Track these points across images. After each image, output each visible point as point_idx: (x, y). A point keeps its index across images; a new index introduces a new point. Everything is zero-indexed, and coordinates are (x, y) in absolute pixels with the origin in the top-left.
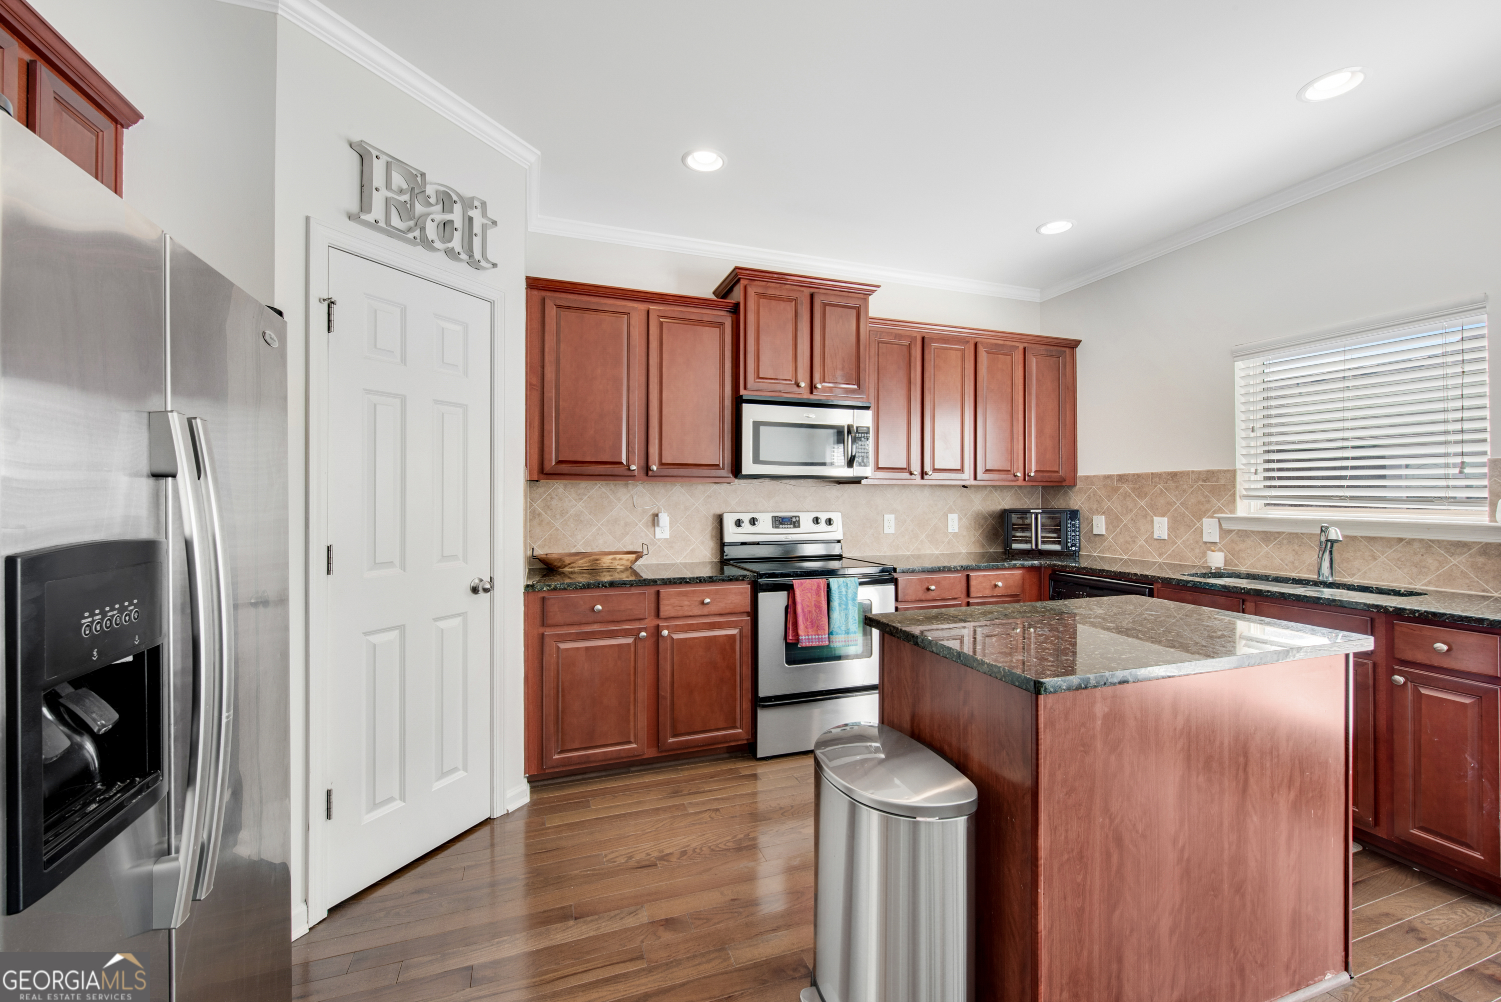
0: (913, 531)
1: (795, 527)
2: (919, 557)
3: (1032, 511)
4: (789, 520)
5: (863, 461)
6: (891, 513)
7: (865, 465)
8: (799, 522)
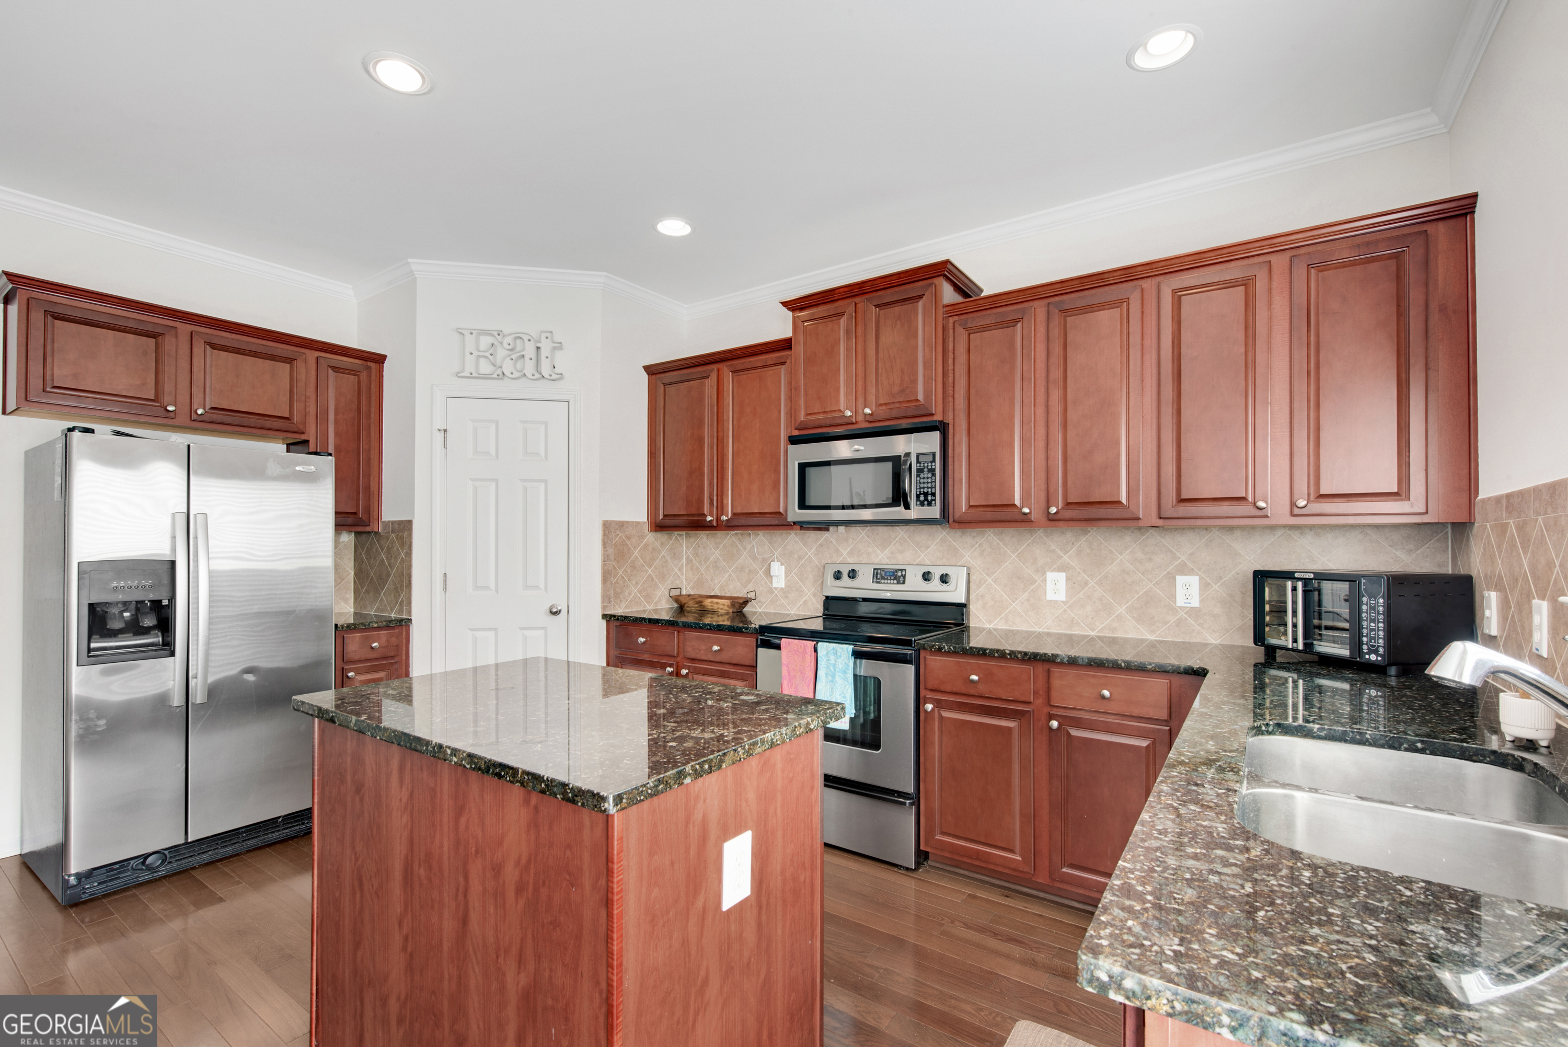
0: (1101, 600)
1: (898, 583)
2: (1113, 641)
3: (1296, 575)
4: (893, 575)
5: (926, 499)
6: (1059, 570)
7: (929, 504)
8: (904, 577)
